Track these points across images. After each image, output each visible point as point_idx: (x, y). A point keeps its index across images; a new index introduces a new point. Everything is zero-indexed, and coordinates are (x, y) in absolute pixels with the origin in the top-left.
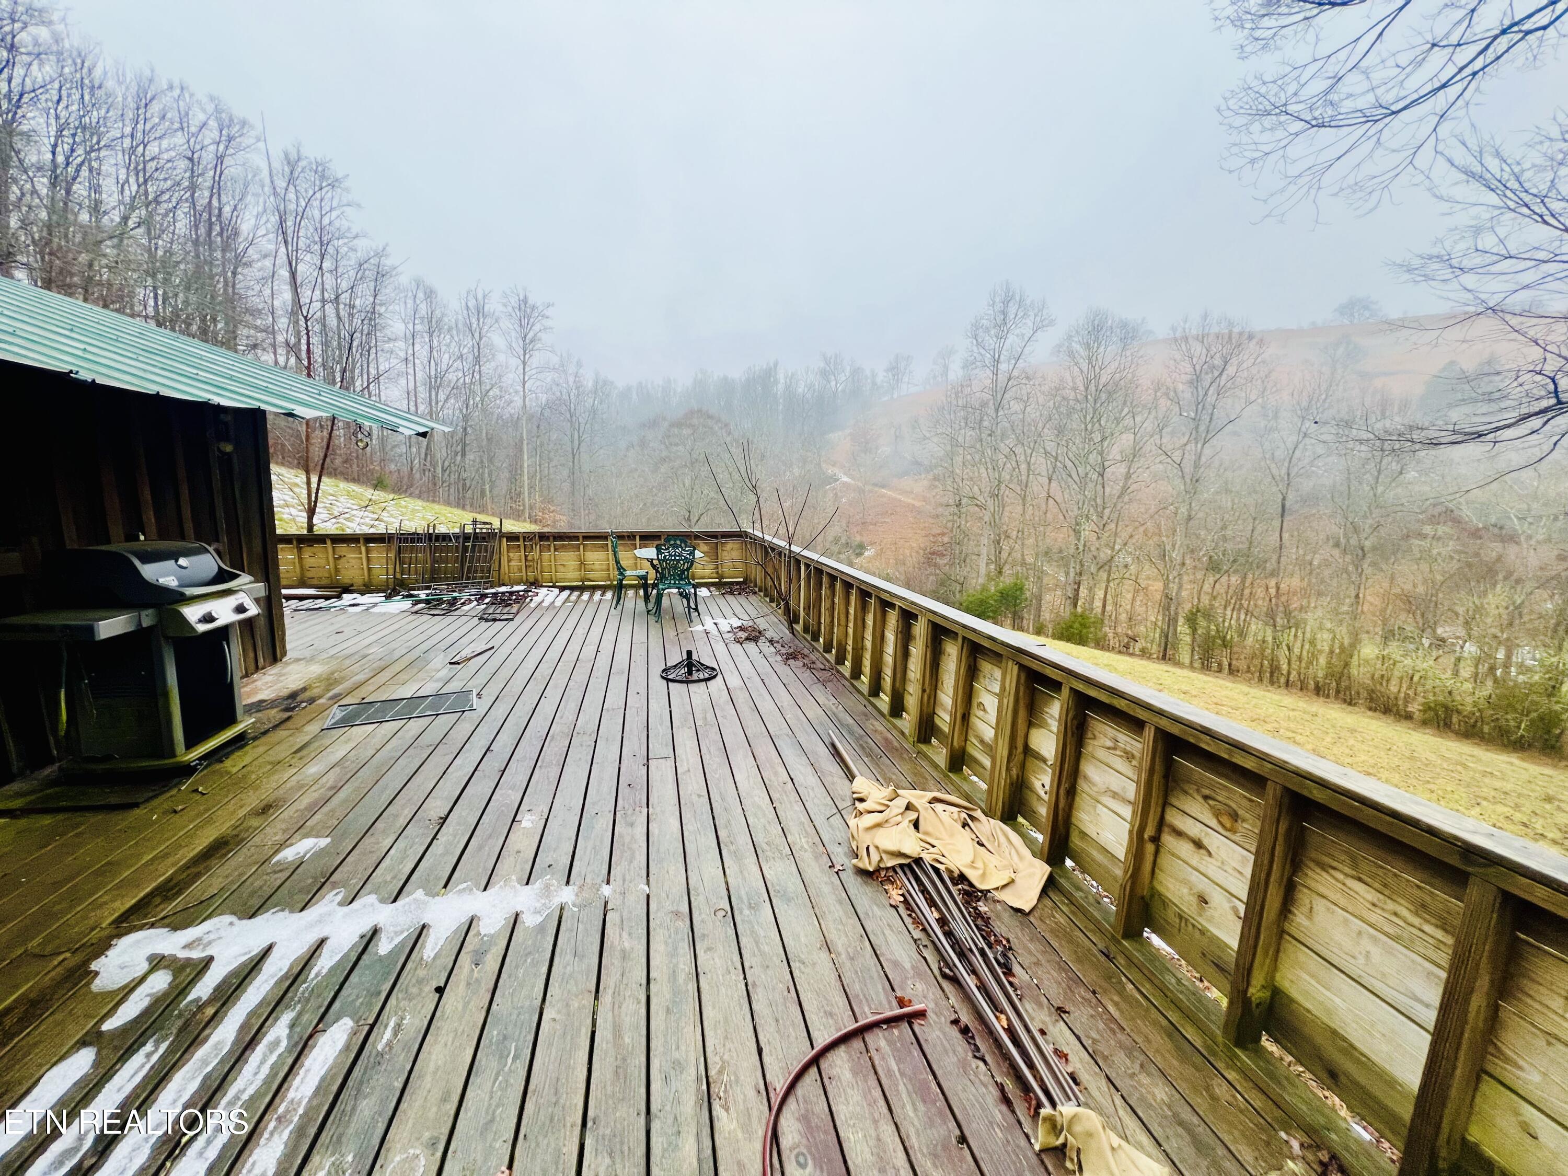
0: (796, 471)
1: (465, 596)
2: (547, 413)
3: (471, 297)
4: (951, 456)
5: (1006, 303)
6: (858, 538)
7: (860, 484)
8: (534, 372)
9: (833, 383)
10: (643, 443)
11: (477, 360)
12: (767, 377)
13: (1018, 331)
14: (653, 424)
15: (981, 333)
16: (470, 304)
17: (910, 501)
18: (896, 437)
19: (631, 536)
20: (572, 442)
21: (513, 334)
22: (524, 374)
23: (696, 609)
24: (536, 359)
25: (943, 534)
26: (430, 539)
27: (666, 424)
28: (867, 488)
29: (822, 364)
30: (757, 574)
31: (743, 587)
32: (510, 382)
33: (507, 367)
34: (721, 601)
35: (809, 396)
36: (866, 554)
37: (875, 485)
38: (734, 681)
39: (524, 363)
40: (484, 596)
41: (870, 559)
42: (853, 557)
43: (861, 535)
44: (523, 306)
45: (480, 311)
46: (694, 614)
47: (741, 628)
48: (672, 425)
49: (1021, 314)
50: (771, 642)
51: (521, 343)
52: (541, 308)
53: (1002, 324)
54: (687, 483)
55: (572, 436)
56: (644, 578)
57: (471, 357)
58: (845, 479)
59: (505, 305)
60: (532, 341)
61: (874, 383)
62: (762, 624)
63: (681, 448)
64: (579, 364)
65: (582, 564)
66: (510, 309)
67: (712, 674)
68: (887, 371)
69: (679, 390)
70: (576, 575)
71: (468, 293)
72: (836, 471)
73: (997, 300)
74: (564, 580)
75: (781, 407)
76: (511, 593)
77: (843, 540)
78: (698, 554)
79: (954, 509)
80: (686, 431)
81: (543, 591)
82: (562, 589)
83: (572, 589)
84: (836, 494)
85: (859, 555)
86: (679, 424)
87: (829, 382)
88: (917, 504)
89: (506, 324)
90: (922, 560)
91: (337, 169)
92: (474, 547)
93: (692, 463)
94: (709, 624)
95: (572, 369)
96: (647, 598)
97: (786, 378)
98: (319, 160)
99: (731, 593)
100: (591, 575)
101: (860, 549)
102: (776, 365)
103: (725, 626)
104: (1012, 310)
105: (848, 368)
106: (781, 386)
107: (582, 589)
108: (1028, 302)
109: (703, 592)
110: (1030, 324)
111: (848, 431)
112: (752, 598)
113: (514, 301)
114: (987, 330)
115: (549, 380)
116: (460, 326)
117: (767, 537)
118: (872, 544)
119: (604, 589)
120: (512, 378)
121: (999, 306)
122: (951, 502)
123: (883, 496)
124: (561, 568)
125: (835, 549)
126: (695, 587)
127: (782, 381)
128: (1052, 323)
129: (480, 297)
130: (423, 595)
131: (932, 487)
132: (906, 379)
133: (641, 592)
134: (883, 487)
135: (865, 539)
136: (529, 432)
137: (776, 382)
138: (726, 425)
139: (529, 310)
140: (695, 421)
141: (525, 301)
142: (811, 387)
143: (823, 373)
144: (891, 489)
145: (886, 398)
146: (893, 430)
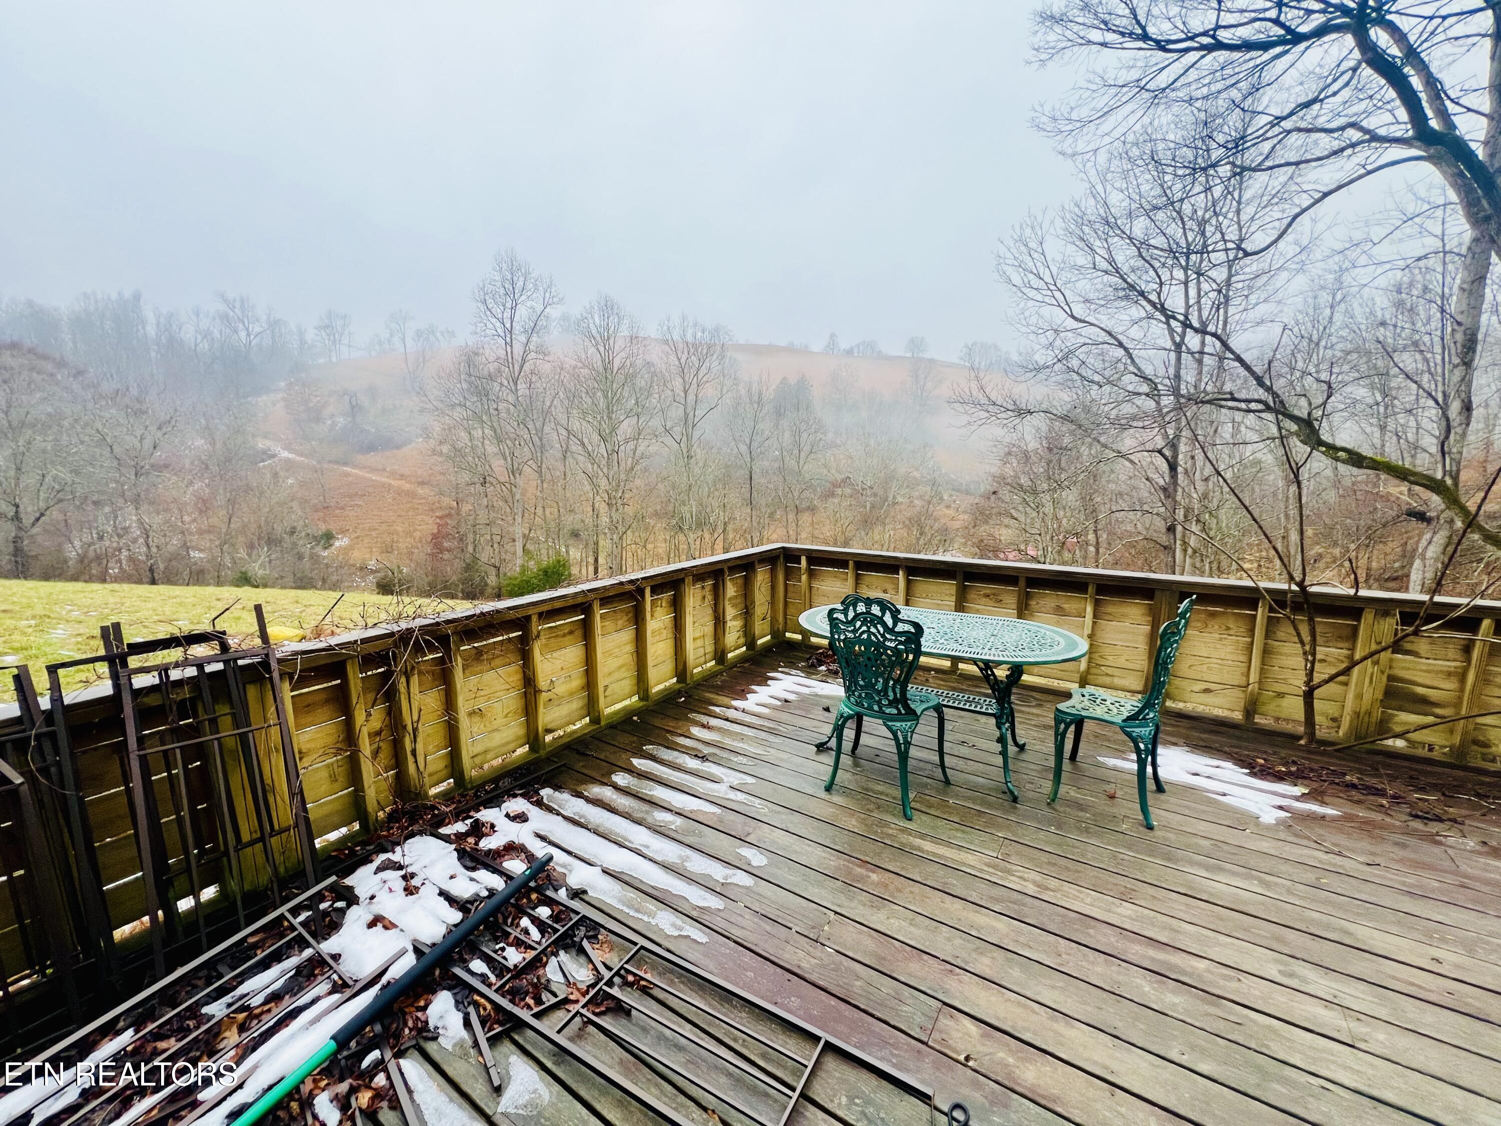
6: (321, 526)
7: (310, 461)
9: (243, 334)
12: (123, 311)
17: (384, 480)
18: (353, 408)
28: (323, 466)
29: (222, 307)
35: (204, 346)
36: (337, 544)
43: (325, 521)
58: (285, 454)
61: (303, 341)
68: (318, 328)
72: (271, 444)
84: (277, 475)
85: (327, 544)
87: (236, 331)
97: (158, 316)
101: (326, 538)
102: (137, 297)
105: (263, 318)
106: (151, 330)
111: (279, 396)
118: (343, 532)
123: (347, 475)
127: (152, 320)
132: (346, 342)
134: (345, 464)
135: (333, 527)
137: (141, 321)
142: (206, 334)
143: (225, 318)
144: (355, 466)
145: (321, 361)
146: (347, 398)
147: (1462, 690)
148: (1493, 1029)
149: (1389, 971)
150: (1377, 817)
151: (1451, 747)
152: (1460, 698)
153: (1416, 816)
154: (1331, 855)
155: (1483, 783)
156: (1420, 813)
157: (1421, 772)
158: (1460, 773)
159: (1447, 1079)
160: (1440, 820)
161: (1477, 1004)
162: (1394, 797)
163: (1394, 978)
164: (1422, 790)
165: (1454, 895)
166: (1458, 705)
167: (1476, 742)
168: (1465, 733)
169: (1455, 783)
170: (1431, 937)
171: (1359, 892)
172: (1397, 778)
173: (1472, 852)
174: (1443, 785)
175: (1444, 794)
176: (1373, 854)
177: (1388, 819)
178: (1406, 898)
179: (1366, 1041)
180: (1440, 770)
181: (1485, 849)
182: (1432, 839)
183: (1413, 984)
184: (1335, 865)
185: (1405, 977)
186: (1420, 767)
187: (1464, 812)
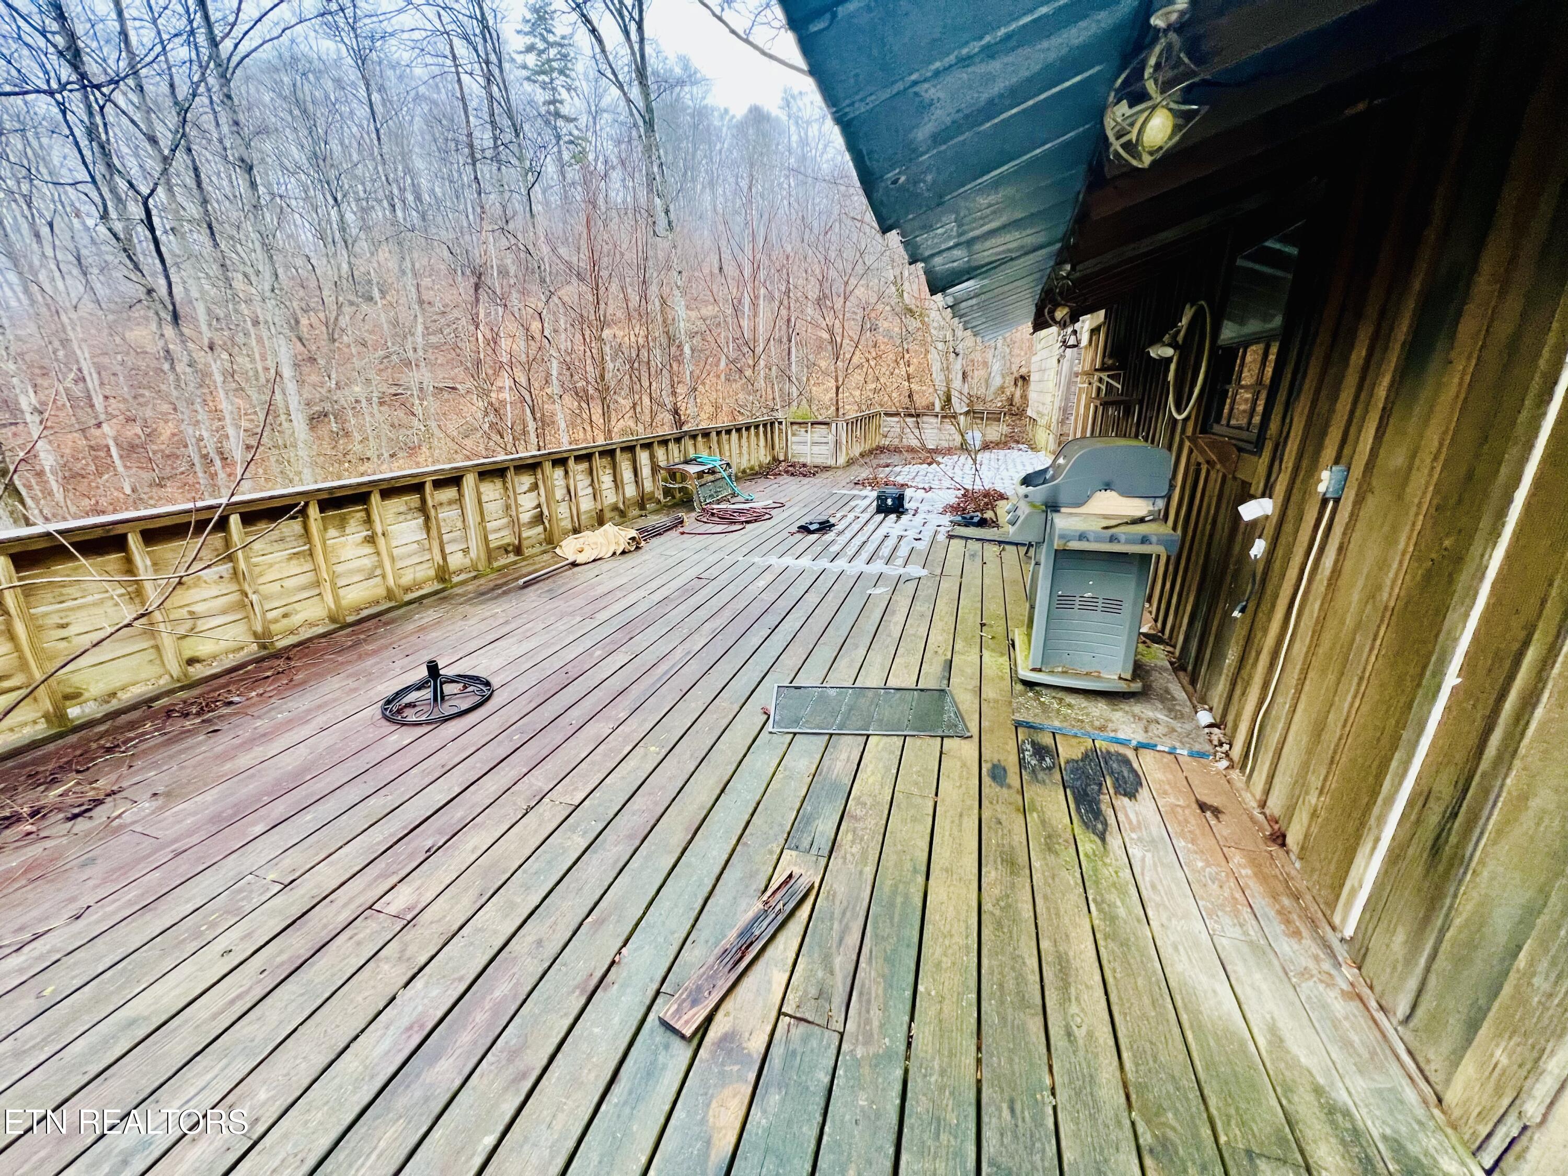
147: (18, 648)
148: (312, 965)
149: (205, 1014)
150: (35, 851)
151: (46, 716)
152: (22, 658)
153: (75, 816)
154: (26, 949)
155: (102, 736)
156: (76, 811)
157: (34, 762)
158: (73, 738)
159: (333, 1057)
160: (98, 802)
161: (284, 957)
162: (33, 815)
163: (214, 1016)
164: (53, 782)
165: (181, 870)
166: (23, 665)
167: (67, 697)
168: (52, 695)
169: (78, 752)
170: (202, 933)
171: (99, 959)
172: (15, 788)
173: (153, 812)
174: (69, 763)
175: (78, 772)
176: (73, 899)
177: (48, 844)
178: (148, 916)
179: (257, 1120)
180: (51, 747)
181: (160, 801)
182: (111, 829)
183: (232, 1002)
184: (40, 958)
185: (221, 1003)
186: (28, 757)
187: (113, 777)
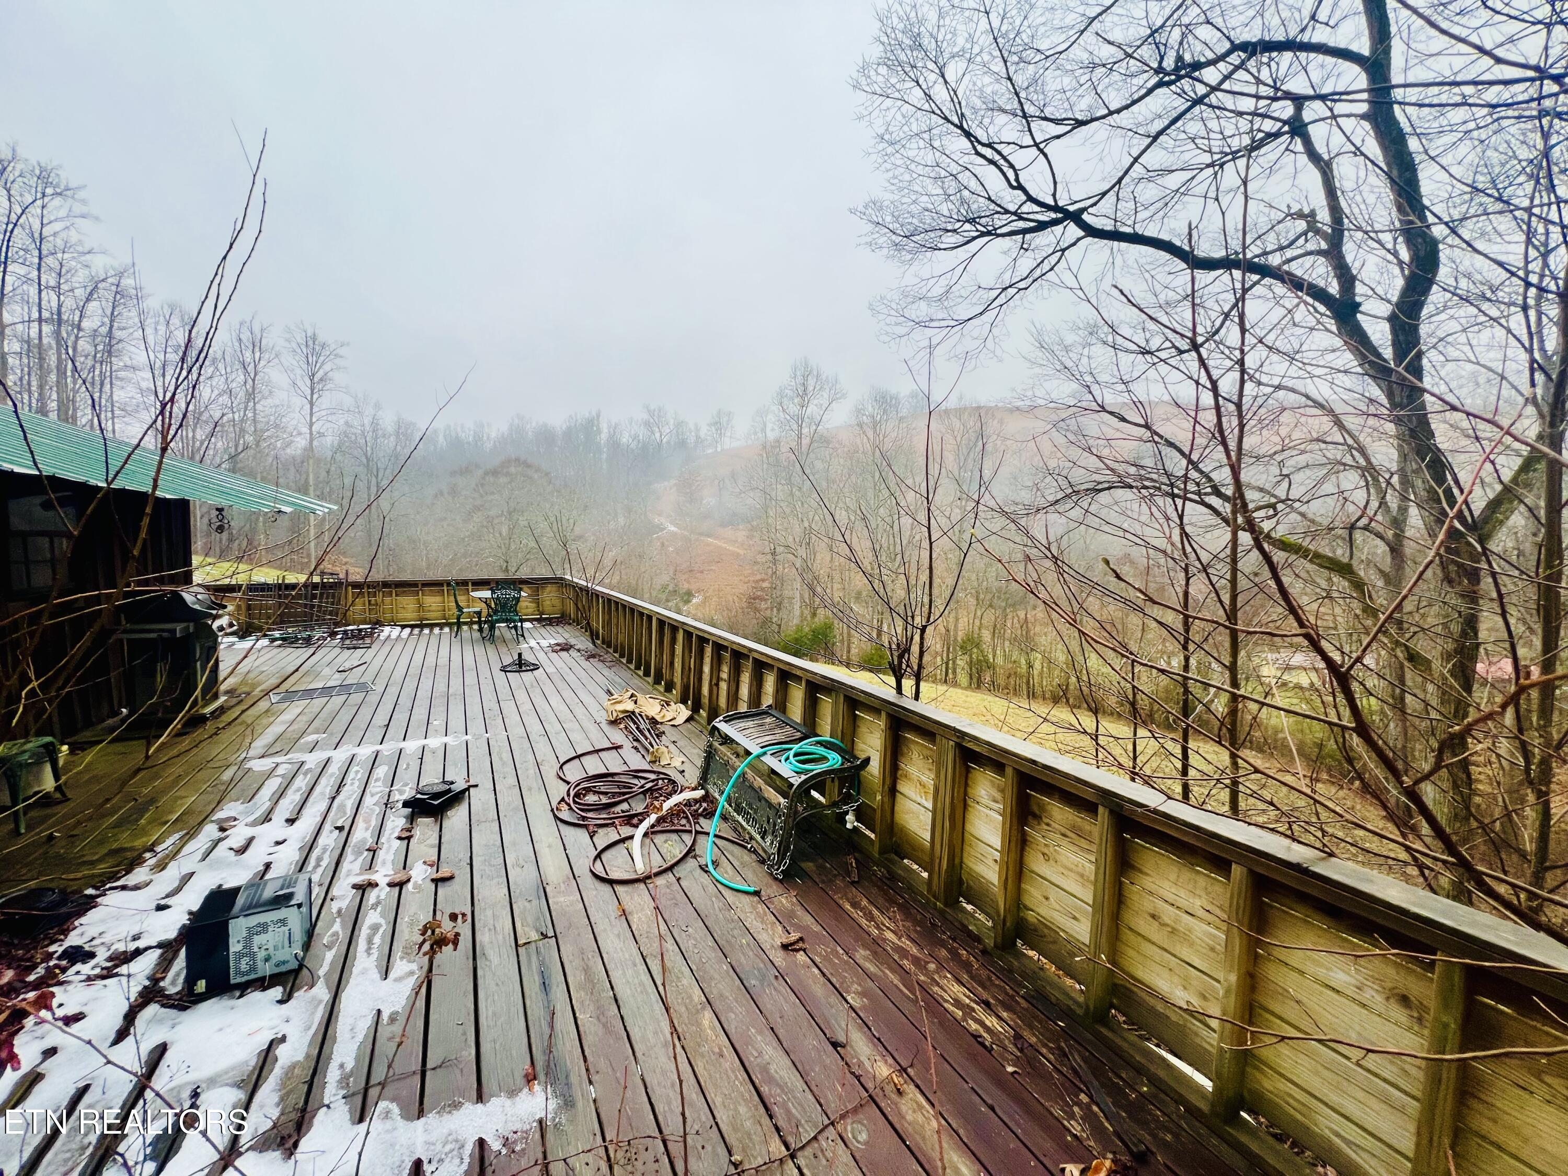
0: (621, 520)
1: (317, 635)
2: (338, 457)
3: (244, 329)
4: (765, 508)
5: (805, 377)
6: (686, 586)
7: (686, 533)
8: (324, 413)
9: (657, 435)
10: (454, 491)
11: (251, 395)
12: (590, 427)
13: (816, 402)
14: (465, 471)
15: (785, 401)
16: (242, 336)
17: (733, 549)
18: (720, 489)
19: (464, 583)
20: (369, 488)
21: (299, 372)
22: (311, 414)
23: (523, 636)
24: (325, 402)
25: (763, 580)
26: (280, 589)
27: (480, 472)
28: (693, 537)
29: (646, 416)
30: (571, 609)
31: (561, 620)
32: (294, 422)
33: (289, 407)
34: (543, 631)
35: (633, 446)
36: (694, 601)
37: (701, 534)
38: (551, 670)
39: (312, 404)
40: (336, 633)
41: (698, 606)
42: (681, 605)
43: (689, 583)
44: (310, 343)
45: (256, 345)
46: (521, 639)
47: (558, 645)
48: (486, 473)
49: (818, 387)
50: (579, 651)
51: (308, 382)
52: (333, 347)
53: (803, 395)
54: (505, 531)
55: (369, 482)
56: (479, 614)
57: (242, 394)
58: (672, 528)
59: (288, 341)
60: (321, 380)
61: (698, 437)
62: (572, 641)
63: (497, 497)
64: (378, 406)
65: (421, 607)
66: (294, 345)
67: (536, 667)
68: (710, 425)
69: (493, 435)
70: (414, 615)
71: (241, 324)
72: (663, 520)
73: (798, 373)
74: (405, 620)
75: (604, 456)
76: (360, 630)
77: (671, 588)
78: (523, 594)
79: (770, 557)
80: (503, 480)
81: (387, 630)
82: (403, 627)
83: (413, 627)
84: (663, 544)
85: (688, 602)
86: (495, 473)
87: (653, 433)
88: (741, 552)
89: (288, 360)
90: (745, 605)
91: (67, 176)
92: (322, 594)
93: (510, 513)
94: (533, 643)
95: (369, 411)
96: (481, 630)
97: (609, 427)
98: (43, 165)
99: (551, 625)
100: (428, 615)
101: (688, 596)
102: (598, 416)
103: (544, 643)
104: (811, 382)
105: (672, 422)
106: (604, 436)
107: (422, 626)
108: (824, 377)
109: (527, 625)
110: (826, 396)
111: (673, 482)
112: (567, 627)
113: (300, 338)
114: (792, 399)
115: (342, 422)
116: (228, 358)
117: (575, 580)
118: (700, 591)
119: (441, 626)
120: (296, 419)
121: (800, 379)
122: (767, 550)
123: (709, 545)
124: (400, 610)
125: (664, 597)
126: (522, 621)
127: (605, 430)
128: (844, 396)
129: (257, 330)
130: (277, 634)
131: (750, 537)
132: (728, 434)
133: (476, 627)
134: (709, 536)
135: (693, 587)
136: (317, 477)
137: (599, 432)
138: (547, 474)
139: (317, 348)
140: (513, 470)
141: (314, 339)
142: (635, 437)
143: (647, 424)
144: (716, 538)
145: (710, 451)
146: (716, 482)
